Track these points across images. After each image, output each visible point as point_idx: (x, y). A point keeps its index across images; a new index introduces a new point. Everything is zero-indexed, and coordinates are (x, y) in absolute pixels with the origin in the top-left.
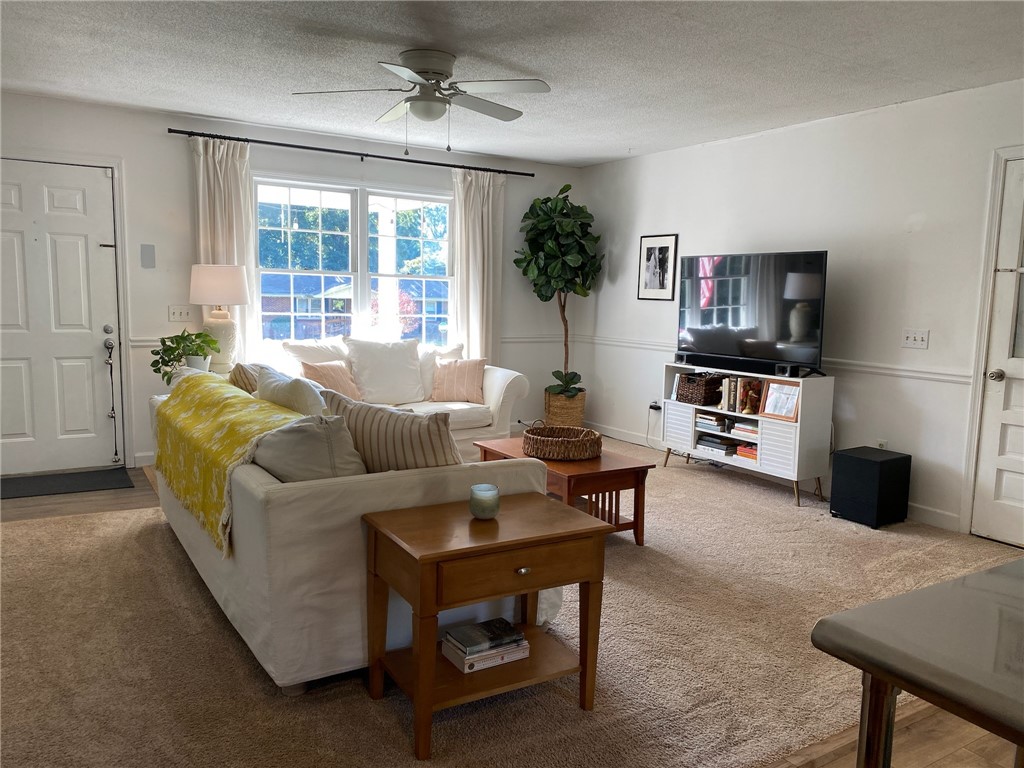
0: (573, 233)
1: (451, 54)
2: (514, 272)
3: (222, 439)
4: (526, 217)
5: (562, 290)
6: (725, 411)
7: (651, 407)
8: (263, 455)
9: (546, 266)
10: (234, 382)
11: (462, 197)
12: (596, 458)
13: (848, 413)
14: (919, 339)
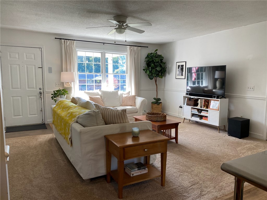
0: (158, 62)
1: (126, 17)
2: (143, 72)
3: (69, 116)
4: (146, 58)
5: (155, 77)
6: (199, 108)
7: (180, 107)
8: (79, 120)
9: (151, 70)
10: (72, 102)
11: (129, 53)
12: (165, 121)
13: (232, 108)
14: (251, 88)
